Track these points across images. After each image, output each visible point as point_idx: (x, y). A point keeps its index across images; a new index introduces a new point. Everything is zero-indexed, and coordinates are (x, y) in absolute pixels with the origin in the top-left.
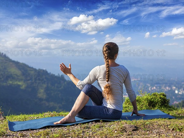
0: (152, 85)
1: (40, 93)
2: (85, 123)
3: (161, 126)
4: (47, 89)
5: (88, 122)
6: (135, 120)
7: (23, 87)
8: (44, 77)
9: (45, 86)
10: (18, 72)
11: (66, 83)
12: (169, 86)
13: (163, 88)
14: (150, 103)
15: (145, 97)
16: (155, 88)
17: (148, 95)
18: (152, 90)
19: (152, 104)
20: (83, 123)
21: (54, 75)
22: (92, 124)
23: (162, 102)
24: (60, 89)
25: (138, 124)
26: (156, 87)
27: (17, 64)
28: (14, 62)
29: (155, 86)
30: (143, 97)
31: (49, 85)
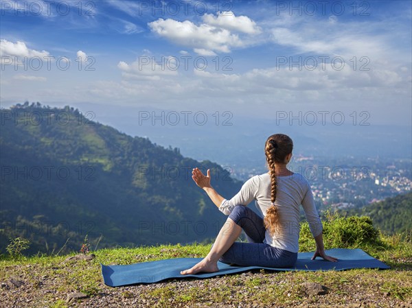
3: (366, 287)
6: (321, 271)
7: (108, 168)
10: (100, 142)
14: (344, 236)
15: (337, 226)
17: (342, 221)
19: (348, 238)
23: (366, 234)
25: (327, 282)
27: (97, 127)
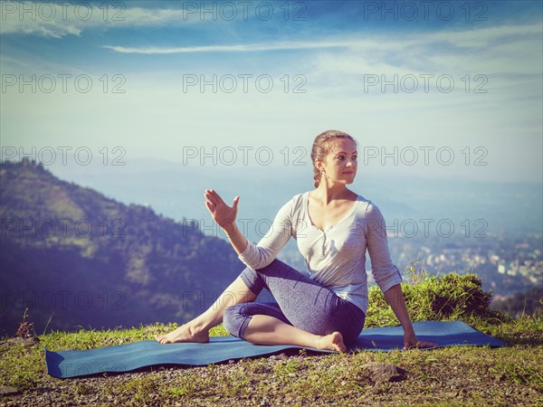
0: (437, 251)
1: (133, 269)
2: (258, 357)
3: (468, 369)
4: (152, 259)
5: (267, 356)
6: (397, 350)
7: (89, 253)
8: (144, 225)
9: (147, 249)
10: (76, 213)
11: (203, 242)
12: (482, 254)
13: (465, 258)
14: (436, 303)
15: (424, 286)
16: (442, 258)
17: (433, 281)
18: (436, 264)
19: (442, 304)
20: (253, 358)
21: (173, 220)
22: (277, 359)
23: (470, 299)
24: (188, 257)
25: (405, 362)
26: (447, 256)
27: (71, 189)
28: (63, 184)
29: (442, 253)
30: (418, 284)
31: (159, 247)
